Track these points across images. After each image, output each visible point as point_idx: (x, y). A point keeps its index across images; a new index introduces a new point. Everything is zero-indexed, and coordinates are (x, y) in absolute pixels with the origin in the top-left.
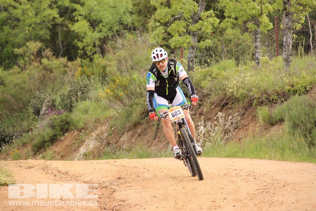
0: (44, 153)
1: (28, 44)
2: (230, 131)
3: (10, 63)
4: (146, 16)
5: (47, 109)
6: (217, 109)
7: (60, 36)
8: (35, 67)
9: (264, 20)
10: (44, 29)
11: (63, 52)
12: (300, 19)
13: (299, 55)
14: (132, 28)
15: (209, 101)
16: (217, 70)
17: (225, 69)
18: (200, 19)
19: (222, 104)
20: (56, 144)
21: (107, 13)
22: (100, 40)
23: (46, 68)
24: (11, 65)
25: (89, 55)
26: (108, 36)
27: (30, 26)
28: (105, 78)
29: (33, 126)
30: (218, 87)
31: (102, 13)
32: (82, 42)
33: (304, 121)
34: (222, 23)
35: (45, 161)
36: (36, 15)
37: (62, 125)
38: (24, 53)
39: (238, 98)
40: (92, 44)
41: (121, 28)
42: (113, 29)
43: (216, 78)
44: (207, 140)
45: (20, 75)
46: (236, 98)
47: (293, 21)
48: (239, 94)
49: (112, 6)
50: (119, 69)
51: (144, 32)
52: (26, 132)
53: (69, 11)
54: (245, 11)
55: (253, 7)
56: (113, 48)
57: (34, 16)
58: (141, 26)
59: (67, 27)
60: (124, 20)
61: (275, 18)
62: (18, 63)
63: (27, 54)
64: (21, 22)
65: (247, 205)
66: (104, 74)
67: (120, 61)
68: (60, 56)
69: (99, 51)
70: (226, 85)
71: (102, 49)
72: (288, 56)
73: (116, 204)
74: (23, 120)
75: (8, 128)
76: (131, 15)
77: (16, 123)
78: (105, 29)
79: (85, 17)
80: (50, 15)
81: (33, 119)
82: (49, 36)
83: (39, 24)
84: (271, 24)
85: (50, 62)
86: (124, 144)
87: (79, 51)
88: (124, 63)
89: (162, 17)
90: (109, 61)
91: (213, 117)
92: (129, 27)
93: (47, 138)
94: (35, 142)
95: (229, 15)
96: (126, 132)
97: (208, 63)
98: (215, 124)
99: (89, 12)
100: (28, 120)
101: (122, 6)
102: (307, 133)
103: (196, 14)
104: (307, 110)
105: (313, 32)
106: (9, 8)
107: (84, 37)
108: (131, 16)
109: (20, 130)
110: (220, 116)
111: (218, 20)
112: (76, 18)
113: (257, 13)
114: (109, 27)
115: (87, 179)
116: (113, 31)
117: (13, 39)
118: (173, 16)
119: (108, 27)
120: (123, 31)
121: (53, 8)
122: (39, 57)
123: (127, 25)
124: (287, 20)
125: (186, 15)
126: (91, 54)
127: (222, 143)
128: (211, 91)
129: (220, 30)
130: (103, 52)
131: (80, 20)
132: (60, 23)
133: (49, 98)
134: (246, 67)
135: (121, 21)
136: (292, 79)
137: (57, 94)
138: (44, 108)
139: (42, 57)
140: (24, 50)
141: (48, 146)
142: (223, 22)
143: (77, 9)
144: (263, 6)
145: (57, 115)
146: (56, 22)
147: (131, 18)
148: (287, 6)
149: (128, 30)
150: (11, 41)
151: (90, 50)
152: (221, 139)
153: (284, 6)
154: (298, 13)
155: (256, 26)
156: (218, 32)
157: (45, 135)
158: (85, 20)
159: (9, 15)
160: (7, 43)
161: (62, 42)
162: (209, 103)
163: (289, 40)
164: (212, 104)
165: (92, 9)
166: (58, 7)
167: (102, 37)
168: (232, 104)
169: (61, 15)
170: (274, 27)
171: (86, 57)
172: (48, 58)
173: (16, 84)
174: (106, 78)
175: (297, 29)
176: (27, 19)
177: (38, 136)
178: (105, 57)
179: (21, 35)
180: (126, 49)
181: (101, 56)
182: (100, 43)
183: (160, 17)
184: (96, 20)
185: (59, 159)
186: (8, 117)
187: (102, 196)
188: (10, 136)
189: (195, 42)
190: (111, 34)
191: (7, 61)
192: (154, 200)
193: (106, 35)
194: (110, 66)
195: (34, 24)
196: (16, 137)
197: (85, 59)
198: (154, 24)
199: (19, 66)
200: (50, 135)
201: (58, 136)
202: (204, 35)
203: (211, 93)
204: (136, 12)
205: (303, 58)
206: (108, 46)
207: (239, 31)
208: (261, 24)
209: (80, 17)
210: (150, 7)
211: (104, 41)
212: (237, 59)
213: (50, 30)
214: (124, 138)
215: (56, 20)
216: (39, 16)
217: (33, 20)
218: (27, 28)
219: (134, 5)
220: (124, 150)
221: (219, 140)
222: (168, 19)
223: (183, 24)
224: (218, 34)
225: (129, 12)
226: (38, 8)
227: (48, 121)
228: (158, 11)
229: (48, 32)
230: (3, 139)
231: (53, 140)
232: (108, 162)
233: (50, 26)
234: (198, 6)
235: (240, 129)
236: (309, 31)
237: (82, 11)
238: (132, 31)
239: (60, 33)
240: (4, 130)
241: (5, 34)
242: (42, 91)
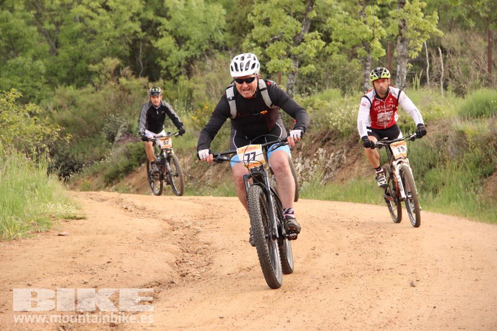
0: (118, 185)
1: (104, 60)
2: (331, 171)
3: (83, 81)
4: (240, 35)
5: (123, 136)
6: (317, 144)
7: (141, 52)
8: (111, 87)
9: (376, 46)
10: (124, 44)
11: (144, 72)
12: (417, 46)
13: (414, 87)
14: (224, 48)
15: (309, 135)
16: (319, 100)
17: (328, 99)
18: (303, 40)
19: (324, 139)
20: (131, 175)
21: (197, 29)
22: (187, 59)
23: (123, 89)
24: (84, 83)
25: (173, 76)
26: (196, 55)
27: (108, 39)
28: (190, 103)
29: (106, 154)
30: (320, 119)
31: (190, 29)
32: (166, 60)
33: (416, 163)
34: (327, 47)
35: (119, 194)
36: (116, 27)
37: (139, 154)
38: (100, 71)
39: (342, 133)
40: (178, 64)
41: (212, 46)
42: (202, 47)
43: (318, 109)
44: (304, 179)
45: (93, 95)
46: (340, 133)
47: (409, 49)
48: (344, 128)
49: (202, 22)
50: (207, 94)
51: (237, 52)
52: (98, 160)
53: (153, 25)
54: (354, 34)
55: (364, 30)
56: (201, 69)
57: (113, 29)
58: (234, 46)
59: (149, 42)
60: (216, 38)
61: (388, 44)
62: (92, 81)
63: (102, 72)
64: (98, 35)
65: (350, 255)
66: (189, 98)
67: (208, 84)
68: (140, 75)
69: (185, 73)
70: (329, 118)
71: (188, 70)
72: (402, 88)
73: (200, 247)
74: (95, 146)
75: (78, 154)
76: (224, 32)
77: (86, 150)
78: (192, 48)
79: (171, 33)
80: (131, 28)
81: (106, 146)
82: (128, 52)
83: (118, 38)
84: (384, 51)
85: (128, 82)
86: (208, 179)
87: (162, 71)
88: (213, 87)
89: (260, 36)
90: (196, 83)
91: (314, 153)
92: (220, 46)
93: (121, 168)
94: (107, 172)
95: (337, 38)
96: (212, 166)
97: (309, 91)
98: (314, 162)
99: (175, 27)
100: (100, 146)
101: (214, 22)
102: (420, 176)
103: (299, 35)
104: (420, 149)
105: (430, 62)
106: (85, 19)
107: (168, 56)
108: (223, 34)
109: (91, 158)
110: (321, 152)
111: (324, 43)
112: (160, 33)
113: (369, 37)
114: (198, 45)
115: (167, 217)
116: (202, 50)
117: (88, 54)
118: (272, 36)
119: (196, 45)
120: (213, 51)
121: (135, 20)
122: (116, 76)
123: (218, 44)
124: (402, 47)
125: (287, 36)
126: (175, 74)
127: (321, 183)
128: (312, 124)
129: (324, 55)
130: (189, 74)
131: (165, 35)
132: (142, 38)
133: (126, 123)
134: (353, 98)
135: (212, 39)
136: (404, 114)
137: (135, 119)
138: (119, 134)
139: (120, 76)
140: (99, 67)
141: (122, 177)
142: (329, 46)
143: (163, 23)
144: (376, 30)
145: (134, 143)
146: (137, 37)
147: (223, 36)
148: (402, 30)
149: (219, 49)
150: (86, 56)
151: (174, 70)
152: (321, 178)
153: (400, 31)
154: (415, 40)
155: (366, 52)
156: (322, 56)
157: (119, 164)
158: (170, 36)
159: (84, 26)
160: (80, 58)
161: (143, 60)
162: (309, 137)
163: (403, 70)
164: (312, 138)
165: (179, 24)
166: (141, 20)
167: (189, 56)
168: (336, 139)
169: (144, 29)
170: (387, 54)
171: (169, 78)
172: (126, 77)
173: (89, 106)
174: (192, 104)
175: (413, 57)
176: (105, 31)
177: (111, 166)
178: (191, 79)
179: (98, 50)
180: (215, 72)
181: (187, 78)
182: (186, 63)
183: (257, 36)
184: (182, 37)
185: (134, 193)
186: (78, 142)
187: (184, 237)
188: (79, 164)
189: (296, 66)
190: (200, 54)
191: (80, 79)
192: (243, 244)
193: (193, 54)
194: (198, 89)
195: (112, 38)
196: (86, 165)
197: (168, 80)
198: (249, 44)
199: (93, 85)
200: (125, 165)
201: (133, 167)
202: (306, 59)
203: (312, 126)
204: (229, 30)
205: (419, 90)
206: (195, 67)
207: (346, 56)
208: (372, 49)
209: (164, 33)
210: (245, 25)
211: (191, 61)
212: (343, 89)
213: (130, 46)
214: (210, 172)
215: (138, 35)
216: (118, 29)
217: (112, 33)
218: (104, 41)
219: (228, 22)
220: (209, 186)
221: (318, 179)
222: (267, 39)
223: (283, 45)
224: (321, 58)
225: (221, 29)
226: (118, 20)
227: (123, 148)
228: (256, 29)
229: (128, 47)
230: (71, 166)
231: (128, 170)
232: (191, 199)
233: (131, 42)
234: (302, 26)
235: (343, 168)
236: (426, 60)
237: (168, 25)
238: (224, 51)
239: (141, 50)
240: (73, 157)
241: (79, 47)
242: (118, 114)
